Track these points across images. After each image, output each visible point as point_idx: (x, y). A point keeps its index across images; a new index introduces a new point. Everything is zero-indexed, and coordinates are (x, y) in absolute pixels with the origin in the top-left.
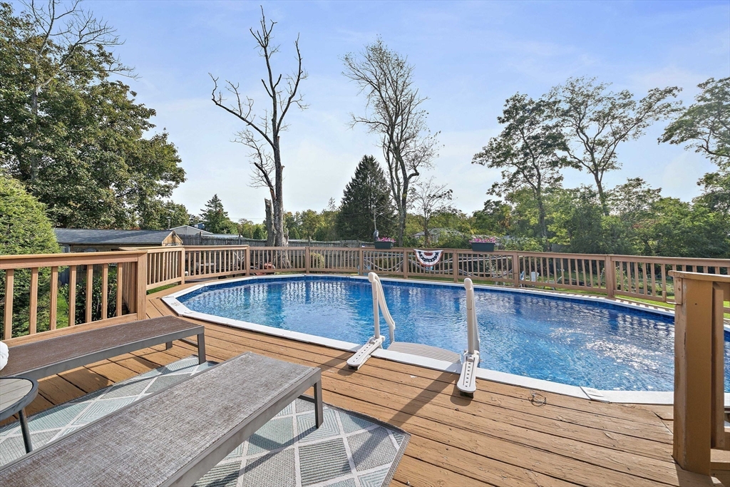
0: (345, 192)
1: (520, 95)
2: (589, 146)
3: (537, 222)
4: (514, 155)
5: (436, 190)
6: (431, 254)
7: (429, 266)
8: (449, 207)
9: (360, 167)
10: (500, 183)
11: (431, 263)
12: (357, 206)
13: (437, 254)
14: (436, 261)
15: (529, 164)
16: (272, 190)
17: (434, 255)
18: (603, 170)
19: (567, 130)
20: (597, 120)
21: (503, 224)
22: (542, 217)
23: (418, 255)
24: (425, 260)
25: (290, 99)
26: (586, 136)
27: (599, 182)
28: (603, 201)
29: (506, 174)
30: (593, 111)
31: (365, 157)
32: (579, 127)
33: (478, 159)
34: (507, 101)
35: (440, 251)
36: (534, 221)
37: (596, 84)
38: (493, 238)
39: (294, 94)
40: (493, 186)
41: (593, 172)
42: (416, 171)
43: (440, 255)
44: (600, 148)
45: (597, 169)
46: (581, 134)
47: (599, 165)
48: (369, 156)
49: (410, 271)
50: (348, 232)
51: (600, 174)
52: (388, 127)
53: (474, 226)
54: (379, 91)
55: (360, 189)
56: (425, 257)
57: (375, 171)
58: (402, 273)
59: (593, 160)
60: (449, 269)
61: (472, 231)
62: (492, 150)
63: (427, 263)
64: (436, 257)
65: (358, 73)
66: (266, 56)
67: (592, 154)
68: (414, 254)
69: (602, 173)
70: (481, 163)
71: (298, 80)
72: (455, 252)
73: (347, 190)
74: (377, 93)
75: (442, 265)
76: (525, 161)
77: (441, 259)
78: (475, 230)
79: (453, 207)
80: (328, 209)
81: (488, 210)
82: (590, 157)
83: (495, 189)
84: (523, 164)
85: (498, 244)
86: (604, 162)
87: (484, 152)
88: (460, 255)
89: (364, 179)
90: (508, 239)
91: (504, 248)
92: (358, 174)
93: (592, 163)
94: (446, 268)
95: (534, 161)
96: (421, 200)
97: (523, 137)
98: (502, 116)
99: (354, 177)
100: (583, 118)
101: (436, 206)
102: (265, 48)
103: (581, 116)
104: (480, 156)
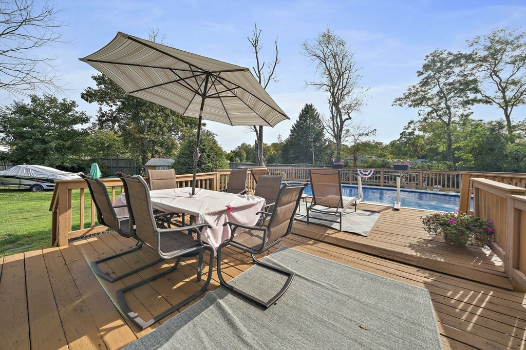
0: (291, 130)
1: (440, 50)
2: (501, 86)
3: (445, 149)
4: (429, 99)
5: (364, 129)
6: (367, 171)
7: (366, 178)
8: (374, 141)
9: (302, 113)
10: (415, 121)
11: (367, 177)
12: (299, 140)
13: (371, 171)
14: (370, 175)
15: (443, 105)
16: (257, 134)
17: (369, 172)
18: (513, 105)
19: (481, 74)
20: (513, 63)
21: (416, 150)
22: (449, 146)
23: (359, 172)
24: (363, 175)
25: (270, 77)
26: (500, 78)
27: (508, 117)
28: (511, 132)
29: (422, 113)
30: (510, 56)
31: (307, 105)
32: (493, 71)
33: (398, 102)
34: (427, 56)
35: (373, 170)
36: (442, 148)
37: (516, 34)
38: (408, 161)
39: (272, 74)
40: (410, 123)
41: (502, 107)
42: (349, 116)
43: (372, 172)
44: (512, 87)
45: (507, 105)
46: (494, 77)
47: (510, 102)
48: (309, 104)
49: (354, 181)
50: (293, 157)
51: (509, 109)
52: (330, 87)
53: (392, 153)
54: (325, 63)
55: (302, 128)
56: (363, 173)
57: (312, 114)
58: (348, 182)
59: (504, 97)
60: (378, 180)
61: (389, 156)
62: (410, 94)
63: (364, 176)
64: (370, 173)
65: (311, 52)
66: (256, 52)
67: (503, 92)
68: (357, 171)
69: (512, 108)
70: (401, 105)
71: (275, 65)
72: (382, 170)
73: (292, 129)
74: (324, 64)
75: (373, 177)
76: (439, 104)
77: (373, 174)
78: (392, 156)
79: (376, 141)
80: (277, 142)
81: (404, 139)
82: (501, 95)
83: (411, 125)
84: (437, 106)
85: (410, 166)
86: (515, 99)
87: (404, 97)
88: (385, 172)
89: (305, 121)
90: (419, 161)
91: (414, 168)
92: (301, 117)
93: (503, 100)
94: (376, 179)
95: (446, 102)
96: (353, 137)
97: (439, 84)
98: (422, 70)
99: (298, 120)
100: (498, 63)
101: (364, 139)
102: (256, 47)
103: (497, 61)
104: (399, 100)
